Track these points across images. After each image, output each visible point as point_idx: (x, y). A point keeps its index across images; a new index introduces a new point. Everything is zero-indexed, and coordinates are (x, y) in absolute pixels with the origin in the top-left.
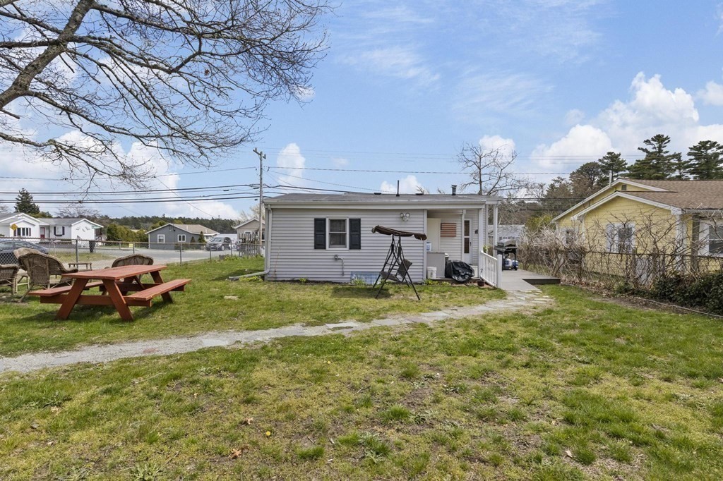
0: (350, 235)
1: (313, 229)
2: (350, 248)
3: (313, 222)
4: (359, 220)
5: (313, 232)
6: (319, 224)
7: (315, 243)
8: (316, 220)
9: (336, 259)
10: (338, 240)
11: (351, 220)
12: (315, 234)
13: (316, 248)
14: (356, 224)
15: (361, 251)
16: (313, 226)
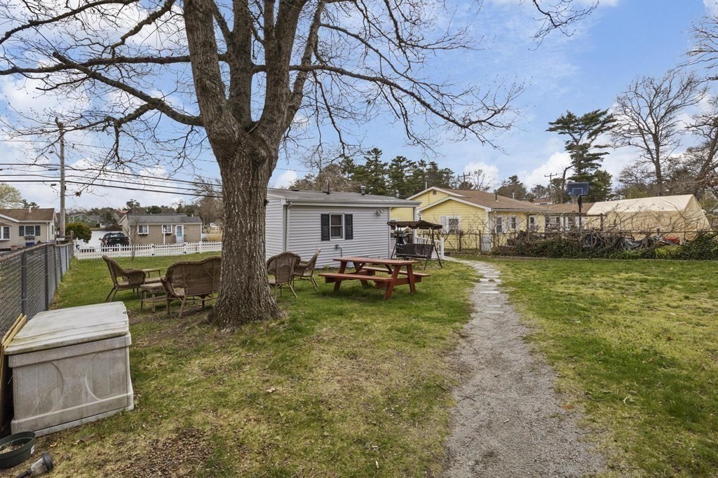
0: (346, 227)
1: (320, 223)
2: (346, 239)
3: (320, 218)
4: (351, 215)
5: (320, 226)
6: (325, 218)
7: (322, 236)
8: (322, 215)
9: (337, 247)
10: (337, 233)
11: (346, 215)
12: (322, 228)
13: (322, 240)
14: (349, 219)
15: (353, 240)
16: (320, 221)
